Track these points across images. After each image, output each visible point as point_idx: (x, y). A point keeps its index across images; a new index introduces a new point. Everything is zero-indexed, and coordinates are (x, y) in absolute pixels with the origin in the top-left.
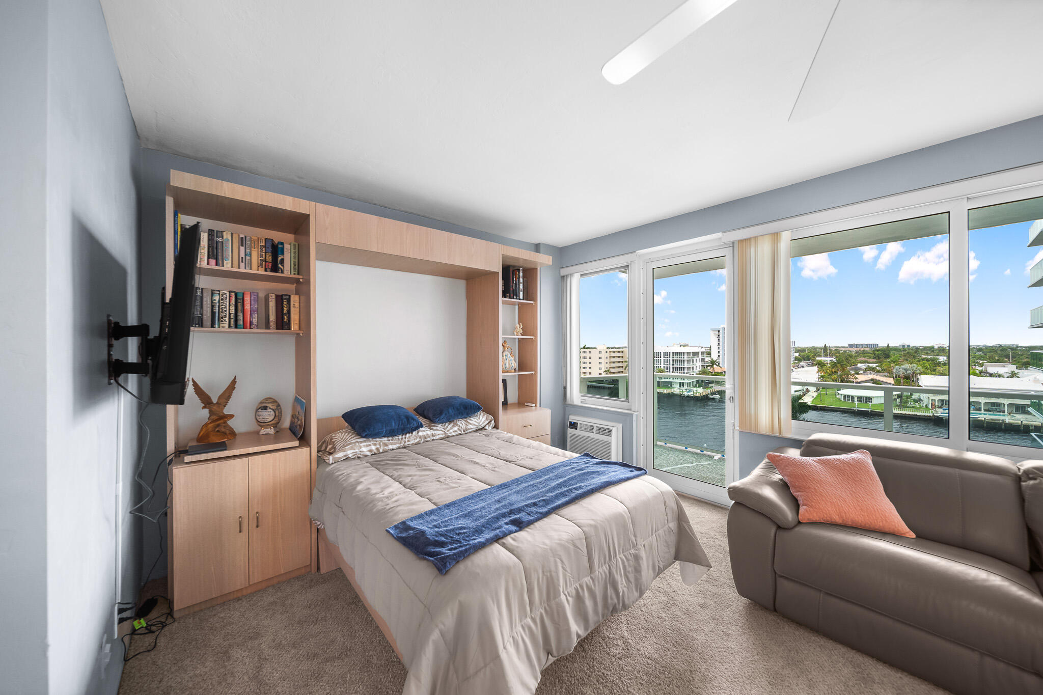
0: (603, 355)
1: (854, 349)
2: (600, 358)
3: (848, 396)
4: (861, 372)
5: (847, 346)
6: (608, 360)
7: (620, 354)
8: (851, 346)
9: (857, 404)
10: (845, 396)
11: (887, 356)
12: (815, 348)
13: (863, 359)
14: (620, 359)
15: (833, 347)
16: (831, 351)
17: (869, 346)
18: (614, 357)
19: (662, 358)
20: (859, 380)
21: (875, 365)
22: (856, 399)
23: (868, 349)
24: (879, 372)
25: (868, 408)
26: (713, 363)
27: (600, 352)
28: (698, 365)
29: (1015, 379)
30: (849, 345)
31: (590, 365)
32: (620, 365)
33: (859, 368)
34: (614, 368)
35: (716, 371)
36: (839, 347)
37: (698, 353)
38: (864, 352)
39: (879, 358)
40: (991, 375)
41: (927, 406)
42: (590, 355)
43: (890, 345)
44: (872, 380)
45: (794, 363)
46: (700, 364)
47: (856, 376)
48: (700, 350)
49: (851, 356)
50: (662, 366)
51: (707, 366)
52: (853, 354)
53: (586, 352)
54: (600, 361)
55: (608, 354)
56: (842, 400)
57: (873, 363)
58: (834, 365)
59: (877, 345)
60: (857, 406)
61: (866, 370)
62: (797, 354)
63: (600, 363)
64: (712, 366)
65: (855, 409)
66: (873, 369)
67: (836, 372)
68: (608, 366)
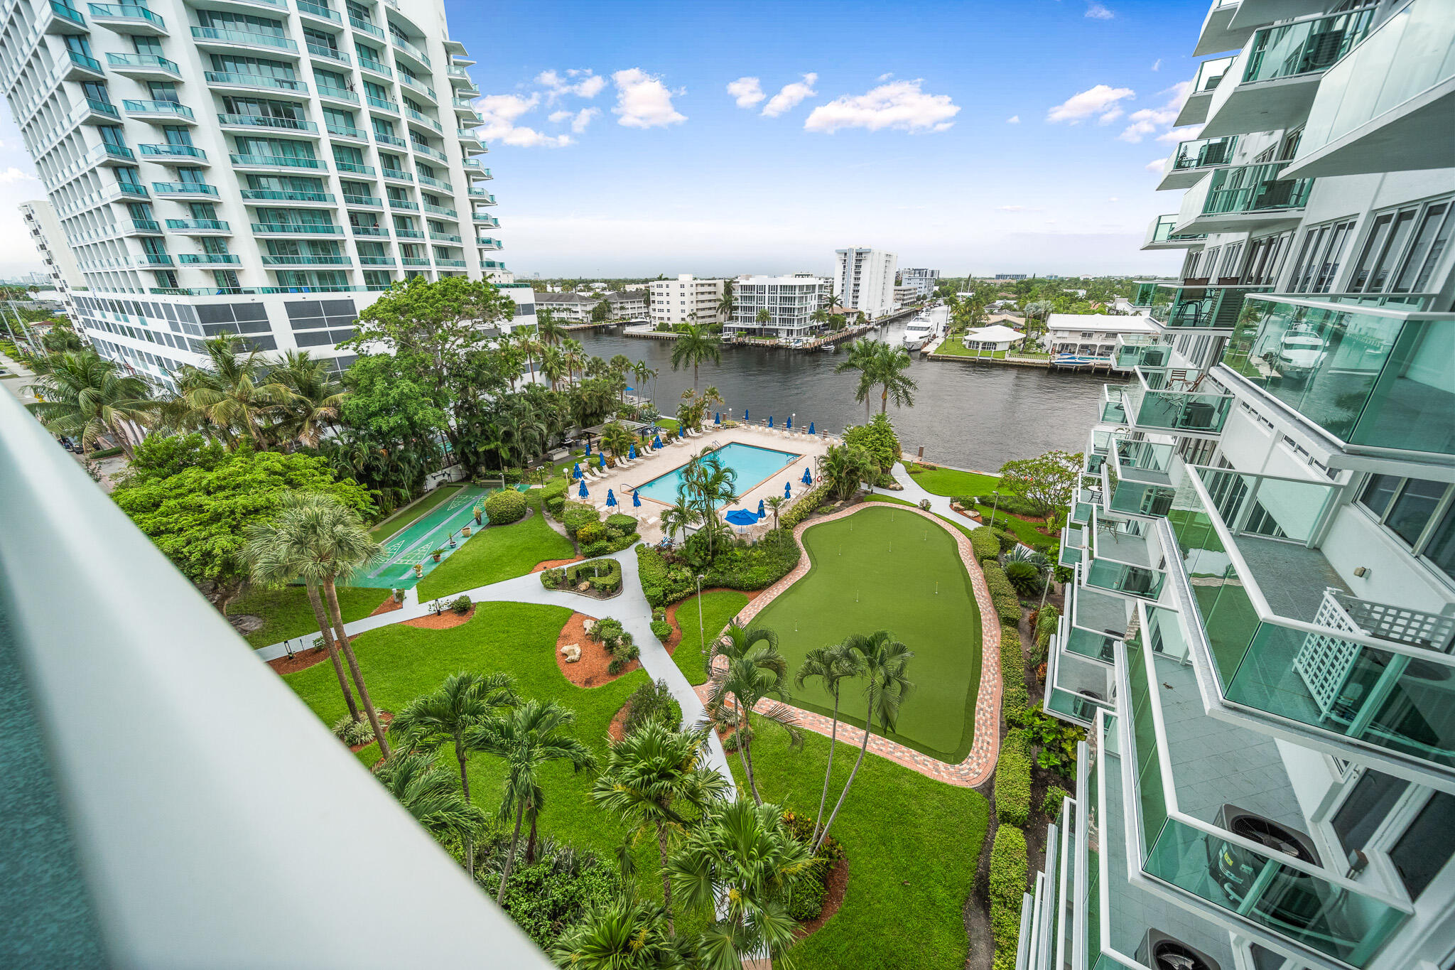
0: (687, 290)
1: (1001, 281)
2: (683, 295)
3: (974, 342)
4: (996, 311)
5: (994, 277)
6: (694, 298)
7: (712, 289)
8: (998, 277)
9: (979, 352)
10: (971, 343)
11: (1029, 290)
12: (960, 280)
13: (1003, 294)
14: (712, 297)
15: (977, 279)
16: (974, 283)
17: (1017, 277)
18: (702, 293)
19: (767, 295)
20: (990, 322)
21: (1013, 302)
22: (980, 346)
23: (1014, 282)
24: (1015, 310)
25: (990, 356)
26: (833, 300)
27: (682, 286)
28: (812, 304)
29: (1138, 316)
31: (668, 307)
32: (712, 305)
33: (996, 307)
34: (703, 309)
35: (835, 312)
36: (984, 279)
37: (814, 286)
38: (1009, 285)
39: (1020, 293)
40: (1118, 313)
41: (1047, 352)
42: (668, 290)
43: (1036, 276)
44: (1004, 321)
45: (931, 301)
46: (815, 302)
47: (990, 316)
48: (817, 282)
49: (992, 291)
50: (766, 306)
51: (825, 306)
52: (997, 287)
53: (661, 286)
54: (683, 299)
55: (694, 290)
56: (967, 347)
57: (1013, 299)
58: (969, 302)
59: (1025, 275)
60: (979, 355)
61: (1002, 309)
62: (936, 288)
63: (683, 303)
64: (831, 306)
65: (976, 358)
66: (1009, 307)
67: (970, 312)
68: (694, 306)
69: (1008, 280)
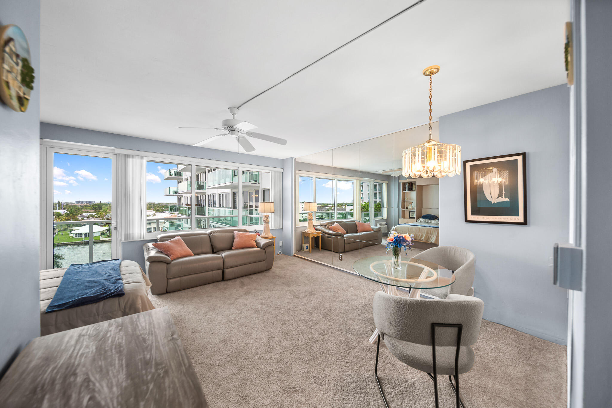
1: (79, 204)
3: (78, 234)
4: (86, 218)
5: (75, 202)
8: (77, 202)
9: (84, 238)
10: (76, 234)
11: (101, 208)
13: (86, 210)
15: (64, 203)
16: (63, 205)
17: (89, 202)
21: (94, 214)
22: (83, 235)
23: (88, 205)
24: (97, 217)
25: (91, 239)
30: (76, 202)
33: (85, 216)
36: (69, 203)
38: (86, 206)
39: (96, 210)
43: (101, 202)
49: (77, 209)
52: (79, 207)
56: (75, 237)
57: (93, 212)
58: (66, 215)
59: (94, 202)
61: (89, 217)
65: (83, 241)
66: (93, 216)
67: (69, 220)
69: (84, 204)
